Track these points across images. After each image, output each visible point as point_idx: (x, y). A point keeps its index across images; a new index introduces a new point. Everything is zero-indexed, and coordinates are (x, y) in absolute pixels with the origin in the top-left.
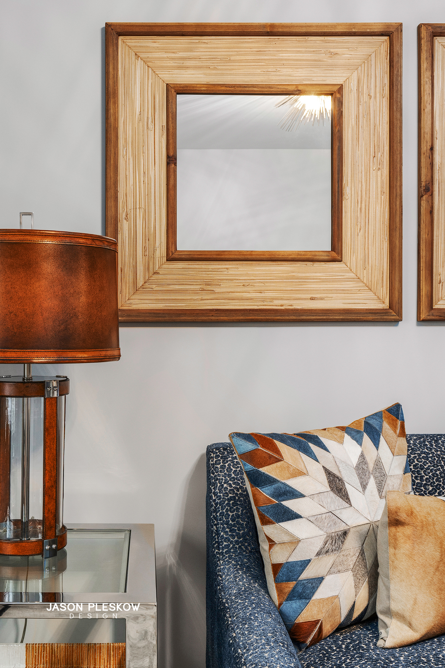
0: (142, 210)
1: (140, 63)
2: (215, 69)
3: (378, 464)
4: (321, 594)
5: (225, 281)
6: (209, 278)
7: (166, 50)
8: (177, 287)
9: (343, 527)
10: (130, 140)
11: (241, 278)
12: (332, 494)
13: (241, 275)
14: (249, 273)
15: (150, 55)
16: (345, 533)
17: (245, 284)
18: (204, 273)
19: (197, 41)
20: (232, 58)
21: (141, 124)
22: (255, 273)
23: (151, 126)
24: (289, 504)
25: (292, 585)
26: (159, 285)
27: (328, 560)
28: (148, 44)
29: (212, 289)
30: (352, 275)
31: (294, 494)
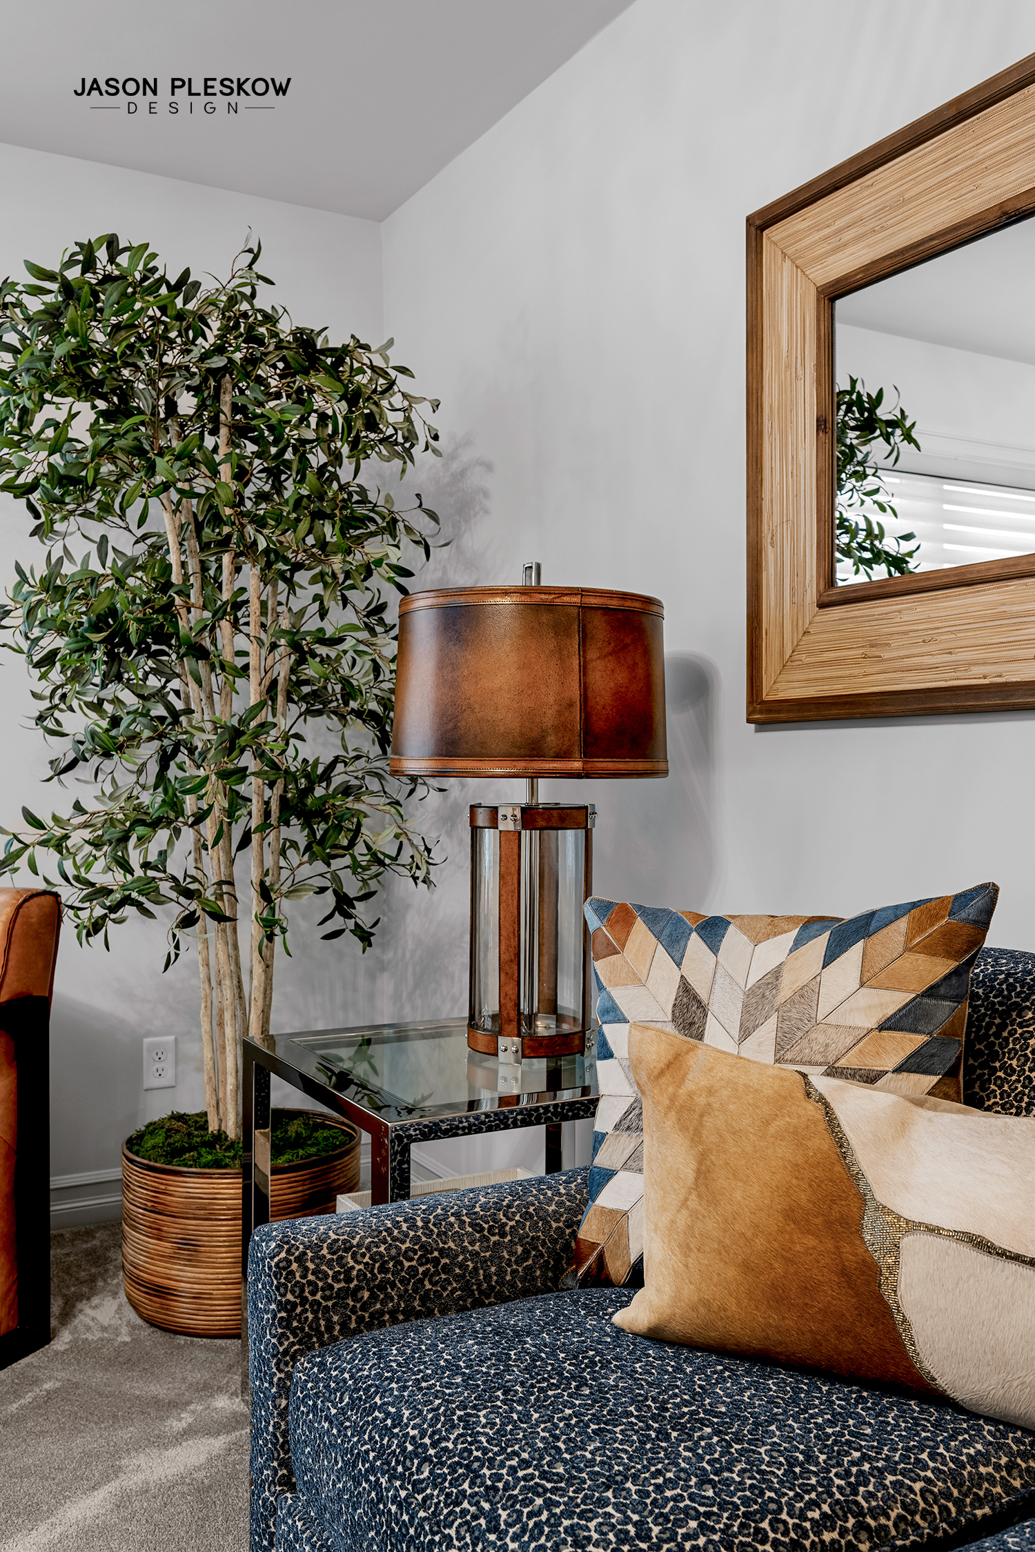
0: (790, 523)
1: (788, 264)
2: (883, 229)
5: (896, 636)
6: (874, 634)
7: (817, 227)
8: (832, 655)
10: (776, 405)
11: (920, 628)
12: (672, 1028)
13: (919, 621)
14: (932, 615)
15: (798, 246)
17: (925, 638)
18: (867, 624)
19: (858, 189)
20: (907, 196)
21: (788, 373)
22: (941, 614)
23: (800, 372)
26: (810, 653)
28: (796, 229)
29: (878, 654)
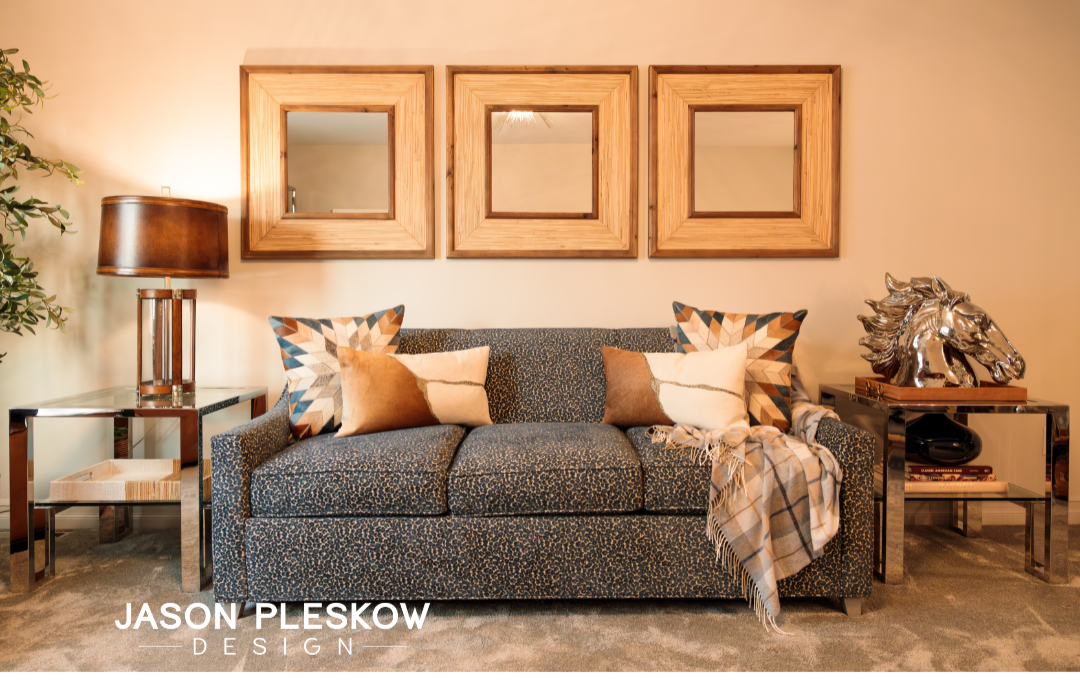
1: (263, 91)
2: (312, 95)
3: (367, 338)
4: (311, 409)
5: (318, 233)
7: (279, 83)
9: (331, 372)
11: (329, 231)
12: (327, 353)
13: (329, 228)
14: (334, 227)
15: (269, 86)
16: (332, 376)
17: (332, 234)
22: (339, 227)
24: (299, 358)
25: (295, 404)
27: (318, 391)
28: (268, 80)
30: (401, 229)
31: (300, 352)
